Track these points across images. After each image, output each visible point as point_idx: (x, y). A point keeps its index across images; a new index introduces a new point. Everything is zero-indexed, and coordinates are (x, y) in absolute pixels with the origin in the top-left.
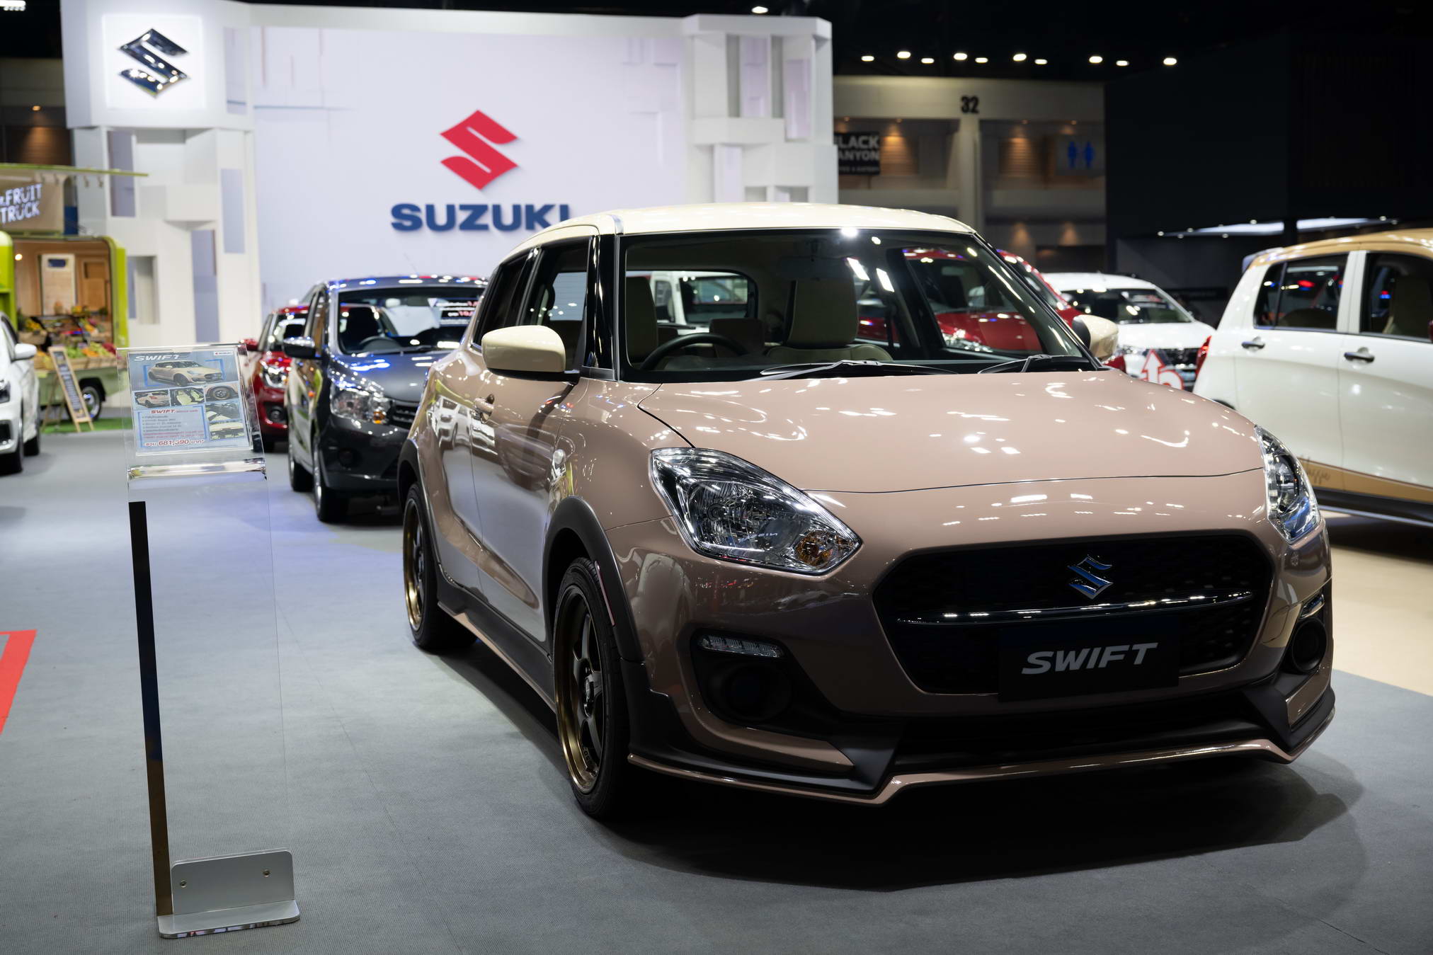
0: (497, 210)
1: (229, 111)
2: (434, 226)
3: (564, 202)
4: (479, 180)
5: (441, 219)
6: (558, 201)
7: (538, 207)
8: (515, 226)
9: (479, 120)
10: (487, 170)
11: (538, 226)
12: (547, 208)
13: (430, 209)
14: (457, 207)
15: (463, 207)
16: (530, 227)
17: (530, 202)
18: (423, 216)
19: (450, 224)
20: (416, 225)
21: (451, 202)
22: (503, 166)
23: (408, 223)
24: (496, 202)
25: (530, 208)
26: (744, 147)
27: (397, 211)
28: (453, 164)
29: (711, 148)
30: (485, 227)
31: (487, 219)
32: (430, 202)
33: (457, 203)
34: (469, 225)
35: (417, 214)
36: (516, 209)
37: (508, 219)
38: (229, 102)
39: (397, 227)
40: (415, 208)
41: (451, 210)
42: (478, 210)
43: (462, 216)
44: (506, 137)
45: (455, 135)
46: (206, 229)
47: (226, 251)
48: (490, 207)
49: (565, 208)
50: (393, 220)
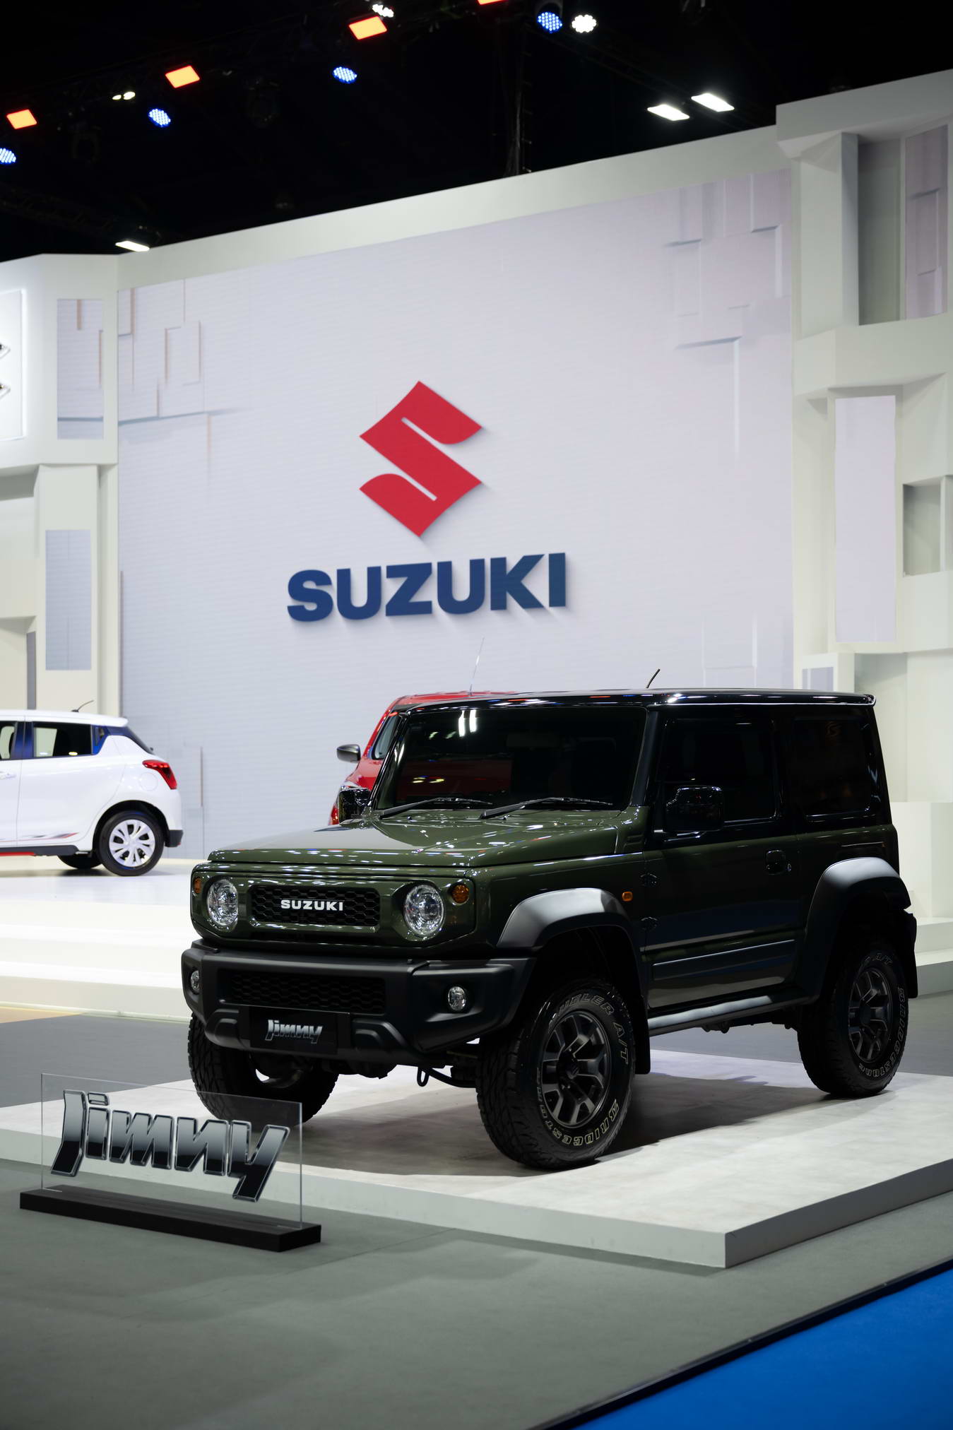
0: (446, 569)
1: (62, 435)
2: (352, 613)
3: (556, 550)
4: (418, 518)
5: (360, 597)
6: (546, 549)
7: (512, 563)
8: (471, 605)
9: (420, 401)
10: (432, 497)
11: (512, 602)
12: (529, 563)
13: (344, 576)
14: (384, 572)
15: (394, 571)
16: (499, 605)
17: (498, 555)
18: (333, 591)
19: (373, 606)
21: (374, 563)
25: (499, 563)
26: (899, 391)
27: (296, 585)
30: (425, 608)
31: (429, 592)
32: (343, 566)
34: (404, 606)
35: (324, 589)
36: (477, 566)
37: (462, 591)
38: (60, 419)
39: (297, 614)
40: (321, 578)
41: (374, 573)
42: (414, 575)
43: (391, 588)
44: (463, 428)
45: (383, 435)
46: (31, 630)
47: (48, 668)
48: (435, 568)
49: (558, 563)
50: (291, 602)
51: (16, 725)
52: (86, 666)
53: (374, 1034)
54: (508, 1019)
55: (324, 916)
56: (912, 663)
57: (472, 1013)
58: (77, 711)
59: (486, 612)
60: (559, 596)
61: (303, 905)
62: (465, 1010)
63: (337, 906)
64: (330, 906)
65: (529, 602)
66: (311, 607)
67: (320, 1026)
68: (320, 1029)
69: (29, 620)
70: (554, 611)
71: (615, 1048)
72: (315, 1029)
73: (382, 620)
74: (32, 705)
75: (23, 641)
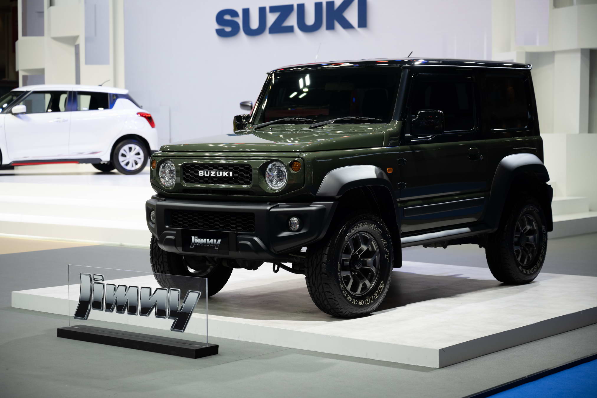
0: (301, 9)
2: (250, 32)
5: (255, 24)
7: (337, 4)
8: (316, 27)
11: (338, 26)
12: (346, 4)
13: (246, 12)
14: (268, 10)
15: (273, 9)
16: (330, 27)
18: (240, 20)
19: (262, 28)
20: (235, 32)
21: (262, 5)
24: (301, 2)
25: (330, 5)
27: (220, 18)
30: (290, 29)
31: (292, 21)
32: (246, 7)
33: (268, 6)
35: (236, 19)
36: (318, 6)
37: (310, 20)
39: (221, 33)
40: (233, 13)
41: (262, 11)
42: (285, 11)
43: (271, 18)
46: (77, 43)
47: (86, 63)
48: (295, 7)
49: (363, 5)
50: (217, 27)
51: (68, 93)
52: (107, 62)
53: (249, 243)
54: (322, 235)
55: (222, 180)
56: (557, 57)
57: (302, 232)
58: (101, 85)
59: (323, 32)
60: (363, 22)
61: (211, 174)
62: (299, 230)
63: (229, 174)
64: (225, 174)
65: (347, 25)
66: (228, 29)
67: (220, 239)
68: (219, 241)
69: (76, 38)
70: (361, 30)
71: (382, 253)
72: (217, 241)
73: (267, 37)
74: (78, 82)
75: (73, 50)
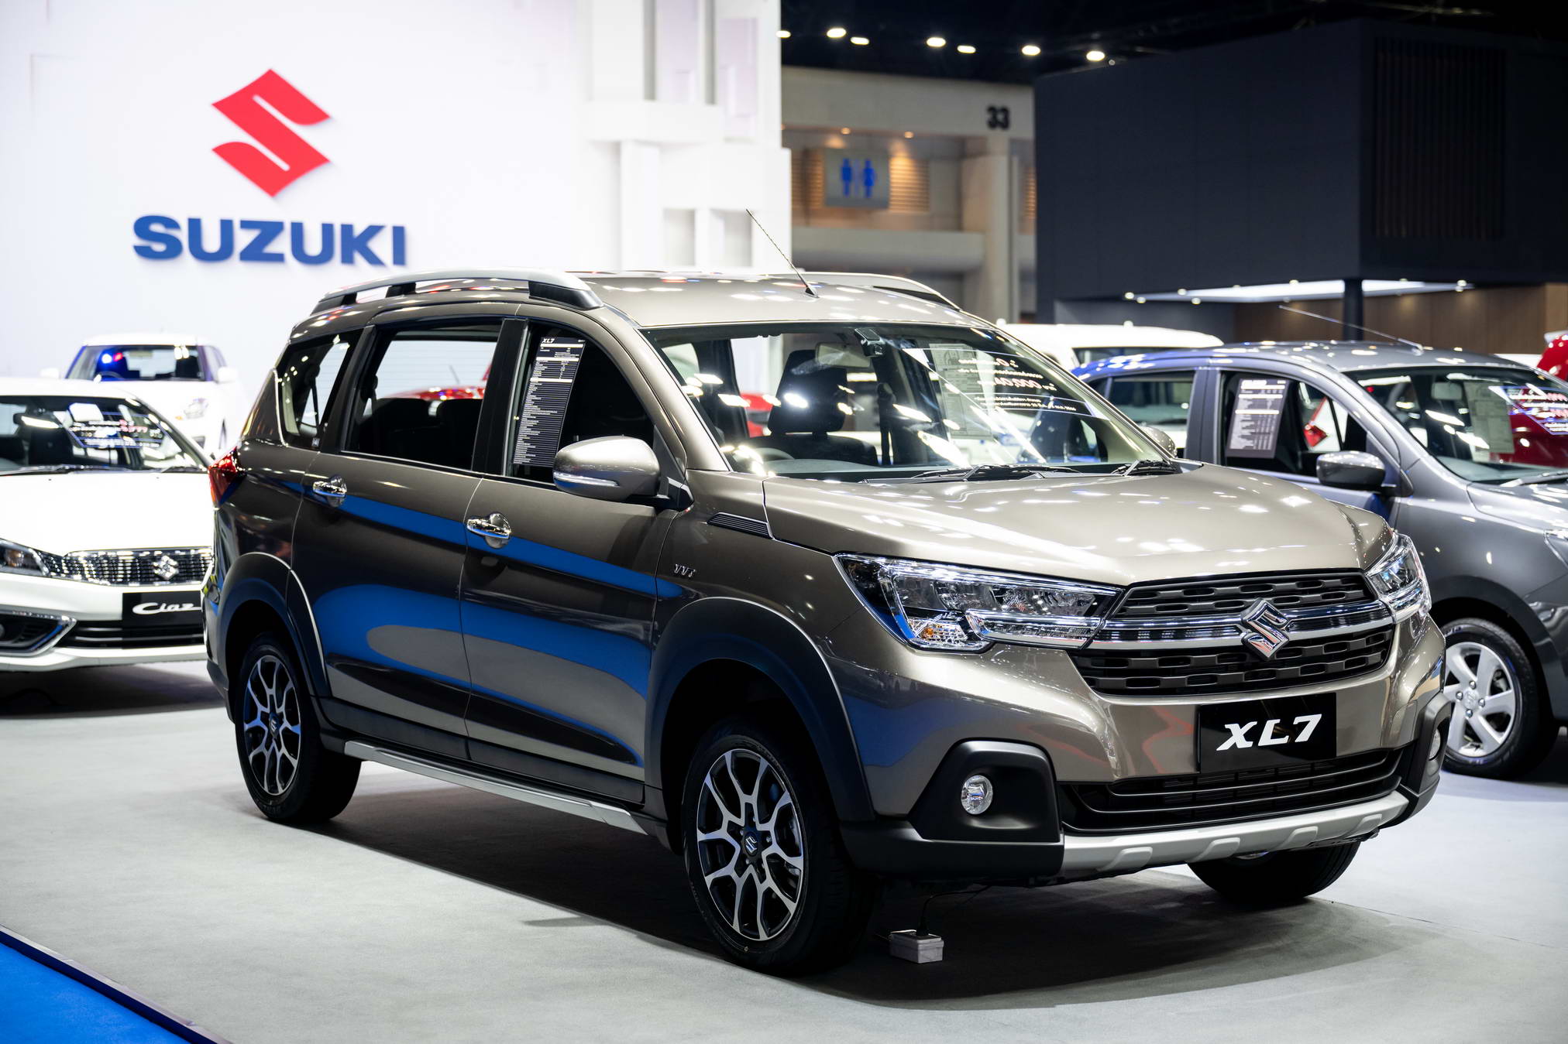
0: (298, 230)
2: (200, 254)
3: (398, 222)
4: (272, 182)
5: (212, 242)
6: (389, 222)
7: (358, 230)
8: (325, 257)
9: (271, 84)
10: (285, 167)
11: (358, 258)
12: (373, 231)
13: (195, 225)
14: (237, 225)
15: (246, 225)
16: (347, 259)
17: (347, 222)
18: (183, 235)
19: (224, 253)
20: (173, 250)
21: (227, 217)
22: (308, 160)
23: (159, 247)
24: (297, 220)
25: (347, 229)
26: (662, 146)
27: (142, 227)
28: (229, 153)
29: (616, 148)
30: (279, 258)
31: (282, 244)
32: (194, 215)
34: (253, 253)
35: (174, 233)
36: (327, 229)
37: (313, 245)
39: (143, 252)
40: (171, 223)
41: (226, 226)
42: (269, 230)
43: (243, 239)
44: (313, 114)
45: (235, 107)
48: (288, 228)
49: (399, 233)
50: (137, 241)
60: (400, 257)
65: (374, 260)
73: (234, 264)
